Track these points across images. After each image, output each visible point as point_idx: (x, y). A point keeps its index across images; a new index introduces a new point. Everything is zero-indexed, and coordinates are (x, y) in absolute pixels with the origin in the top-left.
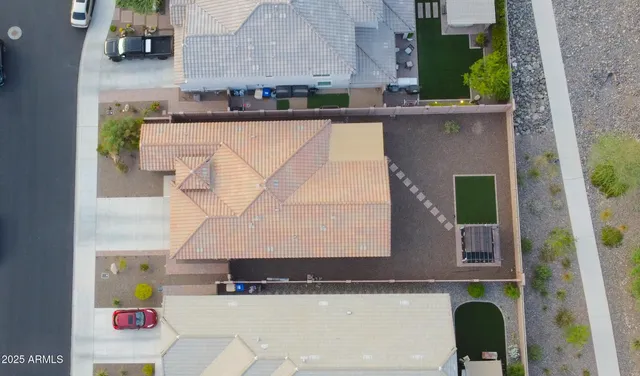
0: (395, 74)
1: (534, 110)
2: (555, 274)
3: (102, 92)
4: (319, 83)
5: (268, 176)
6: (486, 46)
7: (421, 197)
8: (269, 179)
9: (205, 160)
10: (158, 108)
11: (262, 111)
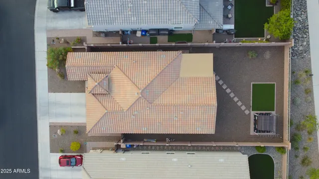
0: (222, 23)
1: (300, 44)
2: (303, 138)
3: (48, 31)
4: (175, 28)
5: (142, 89)
6: (276, 4)
7: (232, 95)
8: (143, 90)
9: (105, 76)
10: (81, 41)
11: (140, 45)
